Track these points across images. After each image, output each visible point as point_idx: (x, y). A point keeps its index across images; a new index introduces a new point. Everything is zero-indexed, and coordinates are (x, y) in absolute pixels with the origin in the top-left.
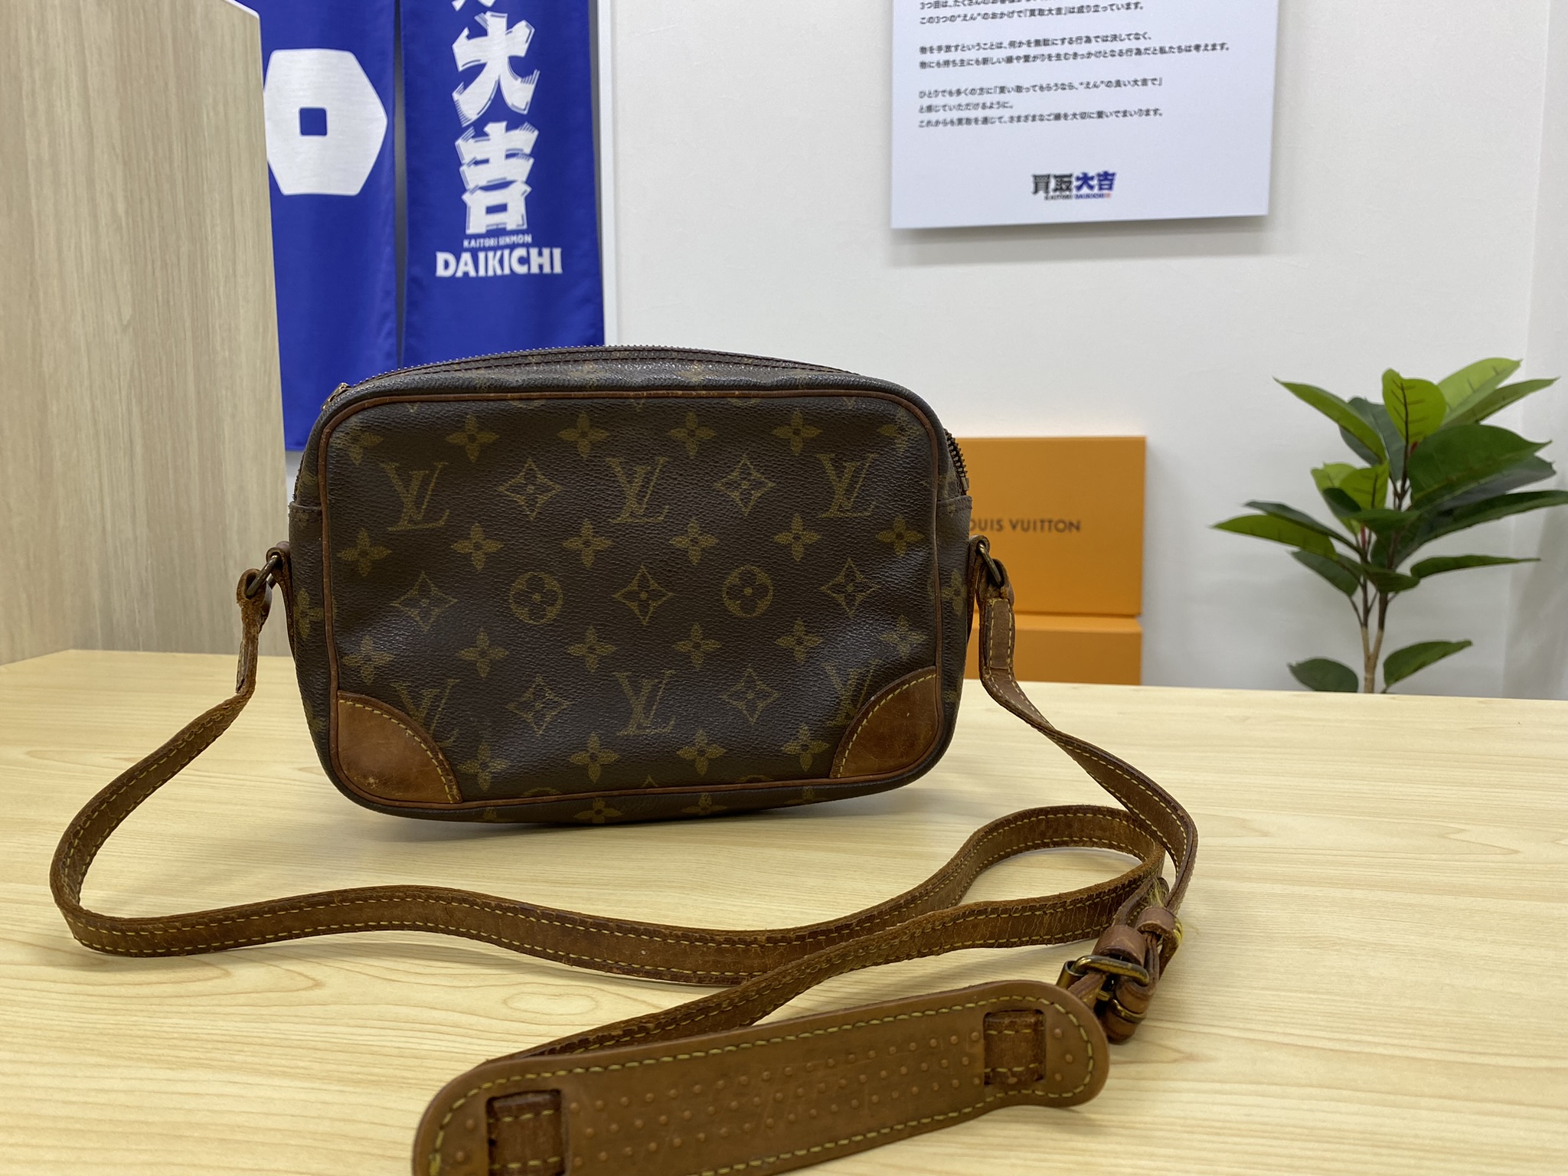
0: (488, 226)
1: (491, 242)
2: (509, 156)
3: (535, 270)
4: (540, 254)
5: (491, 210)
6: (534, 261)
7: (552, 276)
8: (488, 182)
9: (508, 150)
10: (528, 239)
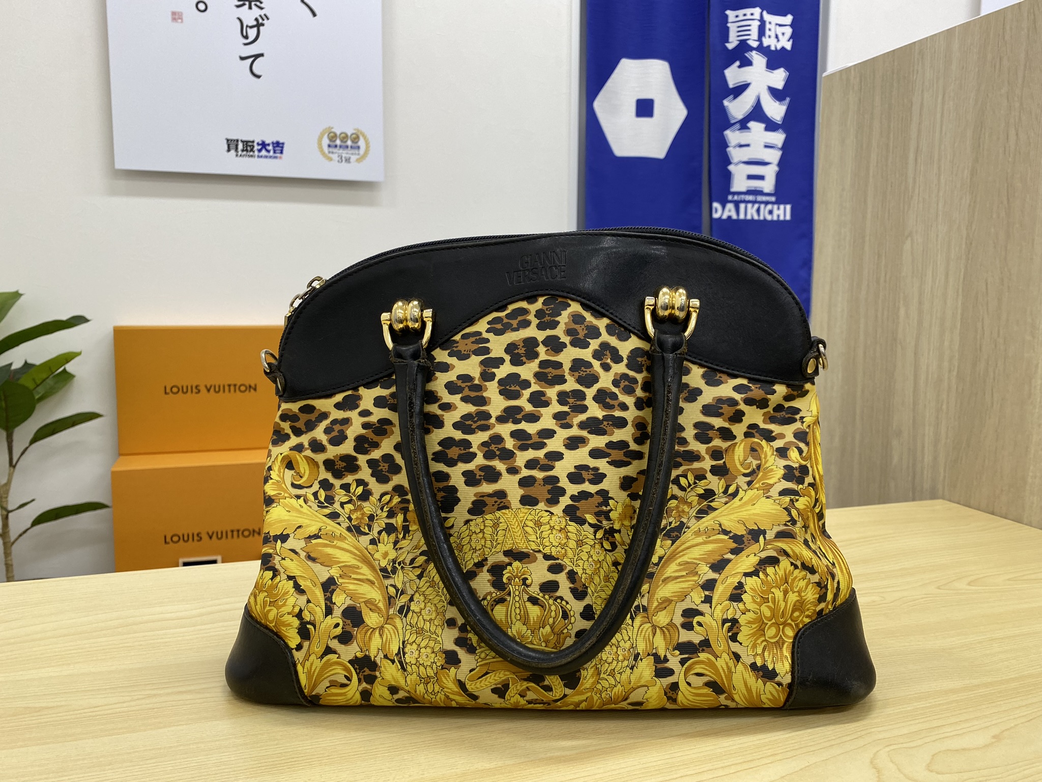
0: (748, 187)
1: (751, 198)
2: (766, 146)
3: (775, 218)
4: (778, 208)
5: (750, 177)
6: (776, 212)
7: (785, 222)
8: (749, 159)
9: (766, 143)
10: (773, 199)
